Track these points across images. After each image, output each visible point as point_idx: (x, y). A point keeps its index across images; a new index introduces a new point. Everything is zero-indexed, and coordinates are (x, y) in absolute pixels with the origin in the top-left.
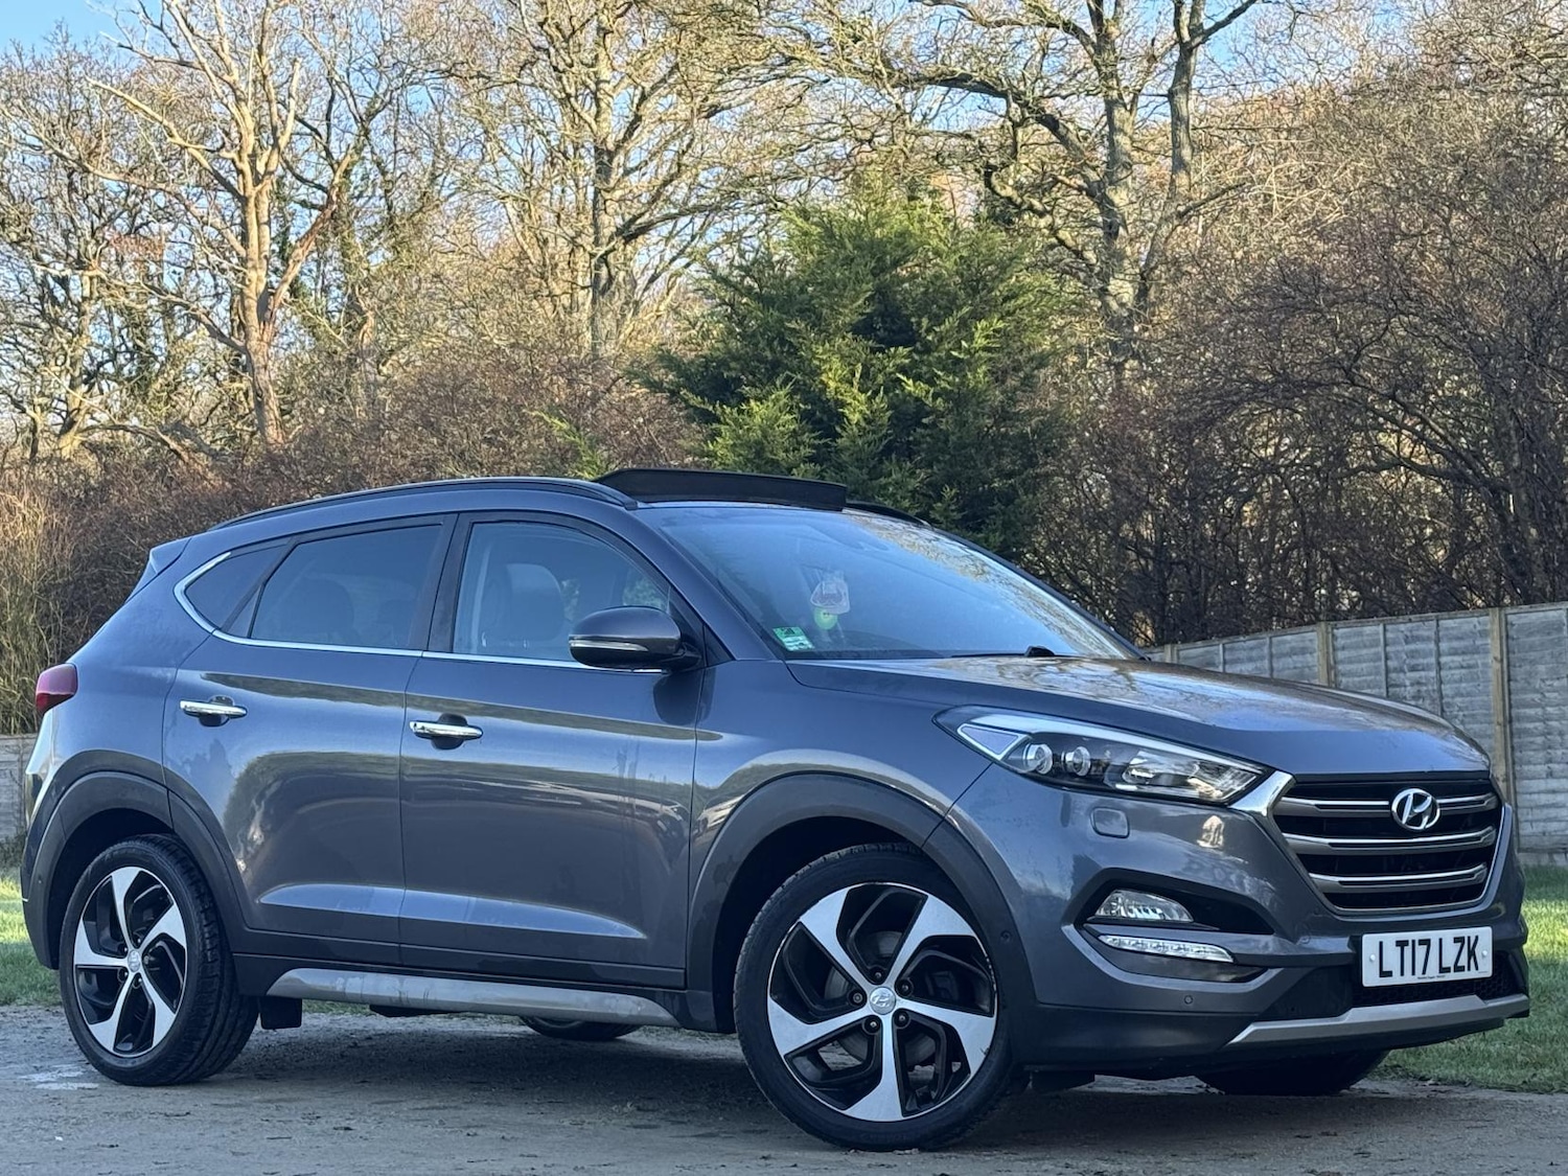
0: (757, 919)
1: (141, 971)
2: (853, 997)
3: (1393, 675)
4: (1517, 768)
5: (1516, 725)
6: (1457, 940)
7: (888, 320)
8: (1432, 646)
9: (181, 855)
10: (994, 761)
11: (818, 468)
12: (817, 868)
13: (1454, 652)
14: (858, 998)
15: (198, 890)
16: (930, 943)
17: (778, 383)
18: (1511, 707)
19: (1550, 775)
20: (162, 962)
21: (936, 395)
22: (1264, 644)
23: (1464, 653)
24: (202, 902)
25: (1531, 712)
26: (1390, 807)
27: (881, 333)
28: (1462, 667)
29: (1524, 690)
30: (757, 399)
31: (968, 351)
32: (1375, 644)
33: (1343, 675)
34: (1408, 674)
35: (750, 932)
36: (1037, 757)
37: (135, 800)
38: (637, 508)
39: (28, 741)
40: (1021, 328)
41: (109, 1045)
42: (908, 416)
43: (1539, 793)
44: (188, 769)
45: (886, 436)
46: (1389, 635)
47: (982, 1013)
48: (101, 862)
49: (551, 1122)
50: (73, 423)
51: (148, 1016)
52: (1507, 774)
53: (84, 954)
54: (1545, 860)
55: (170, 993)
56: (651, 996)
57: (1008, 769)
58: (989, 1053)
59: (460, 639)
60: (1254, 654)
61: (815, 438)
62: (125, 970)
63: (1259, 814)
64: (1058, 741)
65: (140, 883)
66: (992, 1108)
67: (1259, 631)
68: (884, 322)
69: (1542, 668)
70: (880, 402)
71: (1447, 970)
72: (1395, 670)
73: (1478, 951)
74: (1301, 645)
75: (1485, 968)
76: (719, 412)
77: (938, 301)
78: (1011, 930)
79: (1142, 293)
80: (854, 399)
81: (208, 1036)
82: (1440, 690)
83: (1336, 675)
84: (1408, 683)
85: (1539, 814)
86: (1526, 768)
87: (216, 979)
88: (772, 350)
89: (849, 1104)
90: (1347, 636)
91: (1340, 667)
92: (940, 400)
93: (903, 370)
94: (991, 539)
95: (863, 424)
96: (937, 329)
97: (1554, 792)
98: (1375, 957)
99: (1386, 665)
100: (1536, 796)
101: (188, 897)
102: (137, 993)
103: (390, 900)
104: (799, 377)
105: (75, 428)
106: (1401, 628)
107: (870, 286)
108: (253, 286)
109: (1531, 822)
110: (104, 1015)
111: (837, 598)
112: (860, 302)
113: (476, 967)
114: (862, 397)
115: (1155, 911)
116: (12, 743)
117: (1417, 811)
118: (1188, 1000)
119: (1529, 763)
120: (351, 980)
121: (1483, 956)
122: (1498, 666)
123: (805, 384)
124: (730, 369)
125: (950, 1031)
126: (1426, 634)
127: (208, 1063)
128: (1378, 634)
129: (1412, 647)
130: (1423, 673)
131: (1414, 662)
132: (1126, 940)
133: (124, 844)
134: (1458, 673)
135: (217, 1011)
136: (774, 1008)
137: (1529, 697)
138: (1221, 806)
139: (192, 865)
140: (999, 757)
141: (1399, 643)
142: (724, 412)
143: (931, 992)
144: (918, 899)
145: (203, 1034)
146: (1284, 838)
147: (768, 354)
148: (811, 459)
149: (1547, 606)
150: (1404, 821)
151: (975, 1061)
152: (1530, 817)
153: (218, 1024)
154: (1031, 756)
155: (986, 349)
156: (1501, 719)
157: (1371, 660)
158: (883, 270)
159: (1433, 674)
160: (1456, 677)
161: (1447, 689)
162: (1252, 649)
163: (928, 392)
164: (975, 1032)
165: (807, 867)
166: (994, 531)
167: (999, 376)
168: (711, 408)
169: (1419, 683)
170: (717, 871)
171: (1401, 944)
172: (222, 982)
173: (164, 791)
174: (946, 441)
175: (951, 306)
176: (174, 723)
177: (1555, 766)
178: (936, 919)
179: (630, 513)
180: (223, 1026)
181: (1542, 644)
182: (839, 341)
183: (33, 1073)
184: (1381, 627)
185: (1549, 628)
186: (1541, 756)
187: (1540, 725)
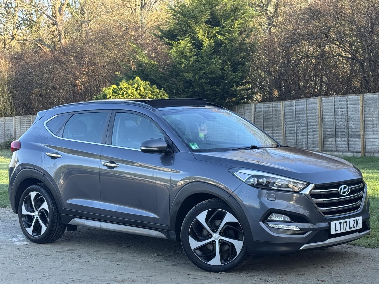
0: (186, 217)
1: (38, 216)
2: (209, 236)
3: (336, 110)
4: (366, 132)
5: (366, 122)
6: (353, 221)
7: (214, 20)
8: (346, 102)
9: (47, 189)
10: (243, 182)
11: (197, 57)
12: (200, 205)
13: (351, 104)
14: (210, 236)
15: (51, 198)
16: (227, 223)
17: (187, 36)
18: (364, 118)
19: (374, 134)
20: (43, 214)
21: (225, 39)
22: (305, 101)
23: (353, 105)
24: (52, 201)
25: (369, 119)
26: (338, 190)
27: (212, 23)
28: (353, 108)
29: (368, 114)
30: (182, 40)
31: (233, 28)
32: (332, 102)
33: (324, 109)
34: (340, 109)
35: (184, 220)
36: (253, 181)
37: (35, 176)
38: (156, 111)
39: (6, 119)
40: (246, 21)
41: (31, 234)
42: (219, 44)
43: (371, 138)
44: (48, 169)
45: (213, 49)
46: (335, 100)
47: (240, 240)
48: (28, 190)
49: (137, 260)
50: (14, 38)
51: (40, 227)
52: (363, 134)
53: (24, 211)
54: (372, 155)
55: (45, 222)
56: (160, 231)
57: (246, 184)
58: (242, 250)
59: (113, 142)
60: (303, 103)
61: (196, 50)
62: (34, 216)
63: (307, 194)
64: (258, 177)
65: (37, 195)
66: (242, 263)
67: (304, 98)
68: (213, 20)
69: (372, 109)
70: (212, 41)
71: (351, 228)
72: (337, 108)
73: (358, 223)
74: (314, 102)
75: (360, 226)
76: (172, 43)
77: (226, 16)
78: (247, 223)
79: (276, 10)
80: (206, 40)
81: (54, 233)
82: (347, 114)
83: (322, 109)
84: (340, 111)
85: (370, 144)
86: (368, 132)
87: (56, 220)
88: (185, 28)
89: (208, 261)
90: (325, 100)
91: (323, 107)
92: (226, 40)
93: (217, 32)
94: (239, 74)
95: (208, 46)
96: (226, 23)
97: (374, 138)
98: (334, 227)
99: (335, 107)
100: (370, 139)
101: (49, 200)
102: (37, 222)
103: (97, 204)
104: (192, 34)
105: (15, 39)
106: (338, 98)
107: (209, 12)
108: (57, 5)
109: (369, 145)
110: (29, 226)
111: (204, 130)
112: (207, 16)
113: (118, 221)
114: (208, 40)
115: (282, 218)
116: (2, 119)
117: (345, 190)
118: (289, 239)
119: (368, 131)
120: (88, 222)
121: (360, 224)
122: (362, 108)
123: (193, 36)
124: (175, 32)
125: (232, 245)
126: (344, 100)
127: (54, 238)
128: (332, 99)
129: (341, 103)
130: (343, 109)
131: (341, 106)
132: (275, 225)
133: (33, 186)
134: (352, 109)
135: (56, 227)
136: (190, 238)
137: (369, 115)
138: (298, 192)
139: (50, 192)
140: (244, 181)
141: (338, 102)
142: (174, 42)
143: (228, 234)
144: (225, 213)
145: (53, 232)
146: (312, 200)
147: (184, 28)
148: (195, 55)
149: (374, 94)
150: (341, 193)
151: (238, 252)
152: (368, 144)
153: (57, 229)
154: (252, 180)
155: (237, 28)
156: (362, 121)
157: (331, 106)
158: (213, 7)
159: (346, 109)
160: (351, 110)
161: (349, 113)
162: (302, 102)
163: (223, 38)
164: (238, 245)
165: (198, 205)
166: (240, 72)
167: (241, 34)
168: (170, 42)
169: (342, 111)
170: (177, 204)
171: (340, 223)
172: (57, 220)
173: (43, 174)
174: (228, 50)
175: (229, 16)
176: (44, 158)
177: (375, 132)
178: (229, 218)
179: (154, 112)
180: (58, 230)
181: (372, 103)
182: (202, 25)
183: (13, 238)
184: (333, 98)
185: (374, 99)
186: (371, 130)
187: (371, 122)
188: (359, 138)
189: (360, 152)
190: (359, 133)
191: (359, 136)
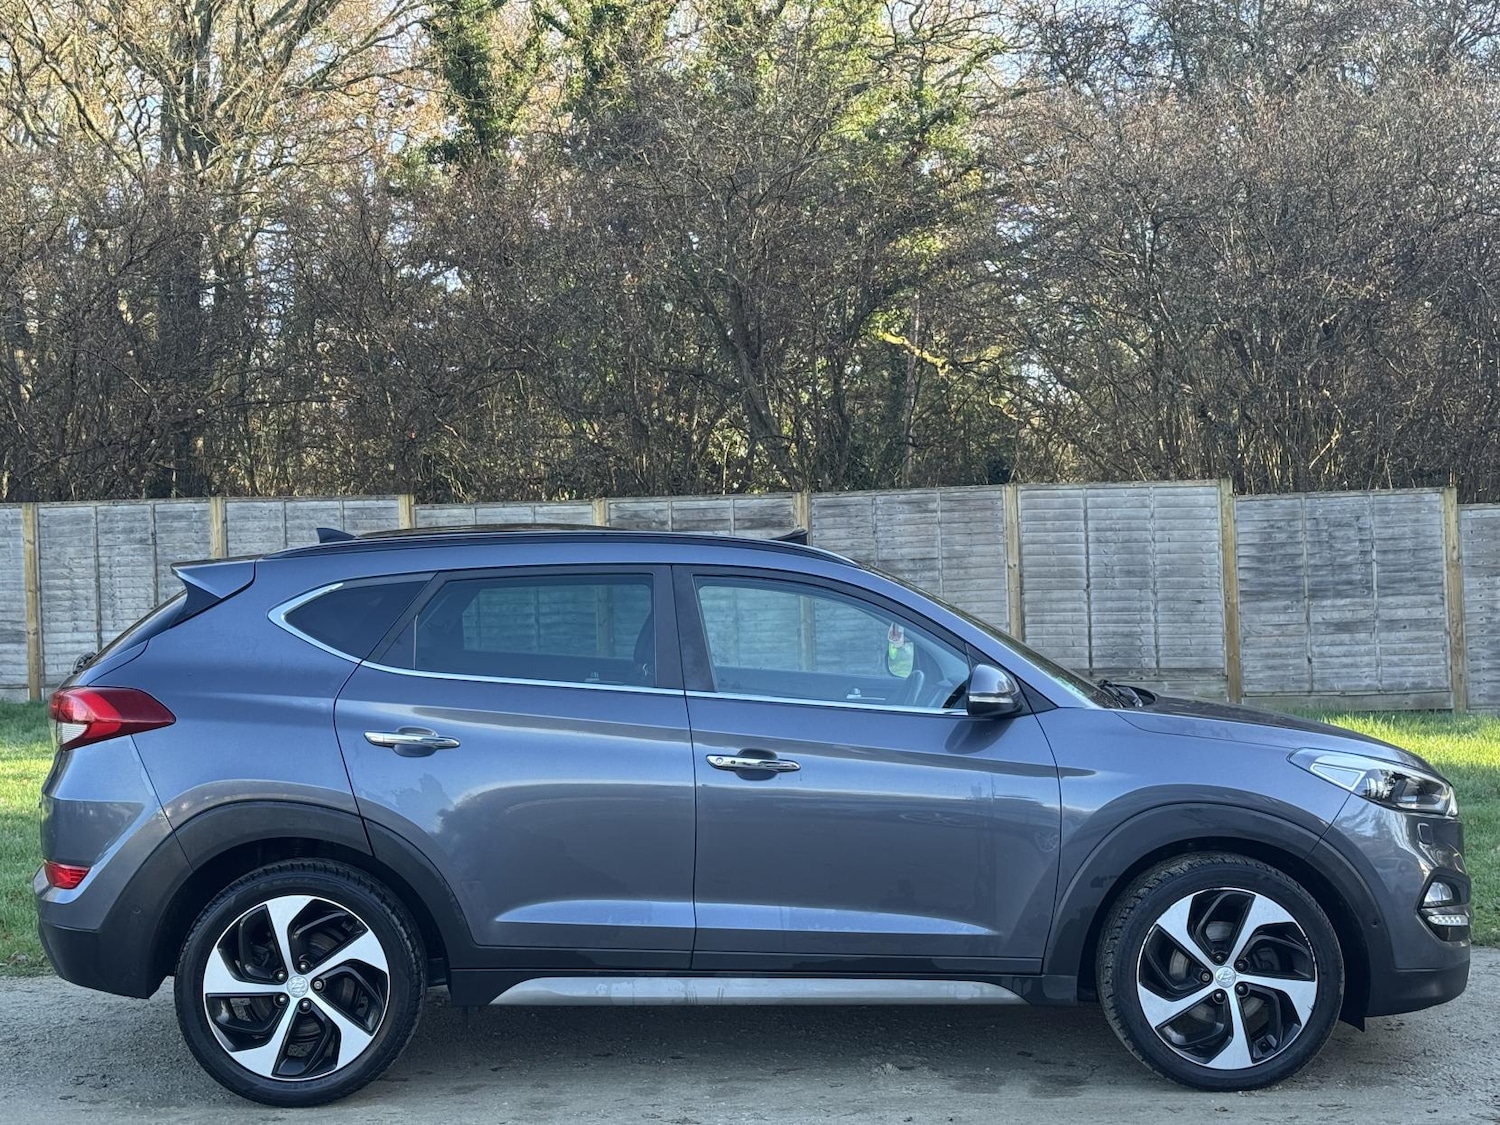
4: (45, 624)
5: (46, 592)
18: (41, 578)
19: (76, 629)
25: (60, 582)
29: (53, 566)
43: (65, 643)
52: (36, 629)
69: (71, 550)
86: (53, 624)
97: (79, 642)
100: (62, 646)
119: (57, 620)
122: (30, 547)
137: (59, 571)
149: (76, 504)
152: (56, 661)
156: (31, 588)
177: (80, 623)
181: (71, 532)
185: (77, 520)
186: (68, 615)
187: (68, 593)
188: (20, 642)
189: (25, 687)
190: (19, 627)
191: (18, 637)
